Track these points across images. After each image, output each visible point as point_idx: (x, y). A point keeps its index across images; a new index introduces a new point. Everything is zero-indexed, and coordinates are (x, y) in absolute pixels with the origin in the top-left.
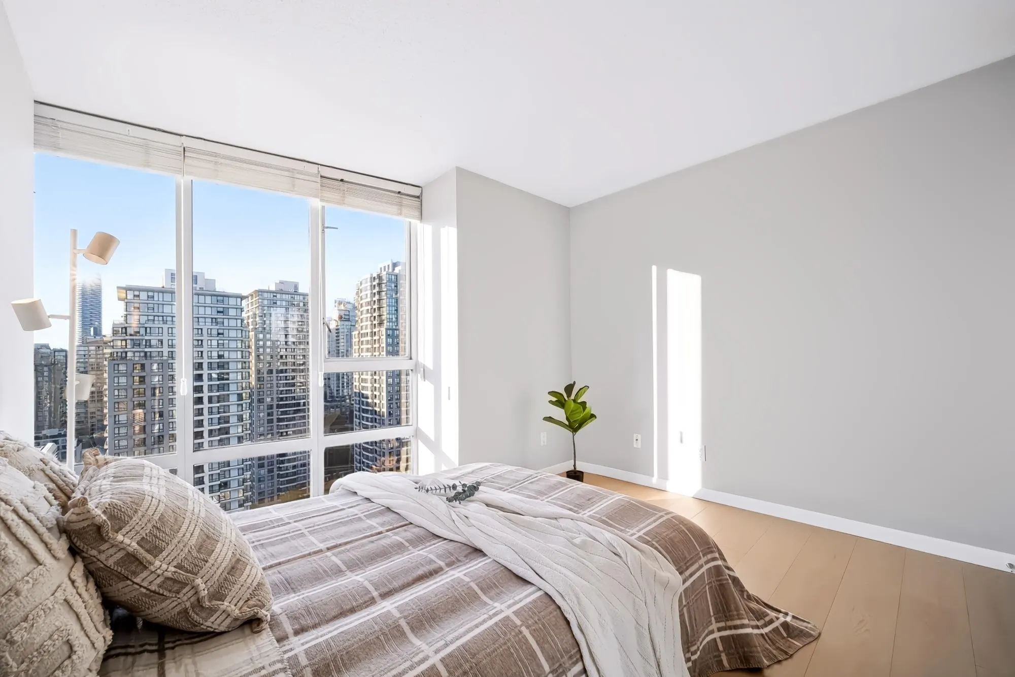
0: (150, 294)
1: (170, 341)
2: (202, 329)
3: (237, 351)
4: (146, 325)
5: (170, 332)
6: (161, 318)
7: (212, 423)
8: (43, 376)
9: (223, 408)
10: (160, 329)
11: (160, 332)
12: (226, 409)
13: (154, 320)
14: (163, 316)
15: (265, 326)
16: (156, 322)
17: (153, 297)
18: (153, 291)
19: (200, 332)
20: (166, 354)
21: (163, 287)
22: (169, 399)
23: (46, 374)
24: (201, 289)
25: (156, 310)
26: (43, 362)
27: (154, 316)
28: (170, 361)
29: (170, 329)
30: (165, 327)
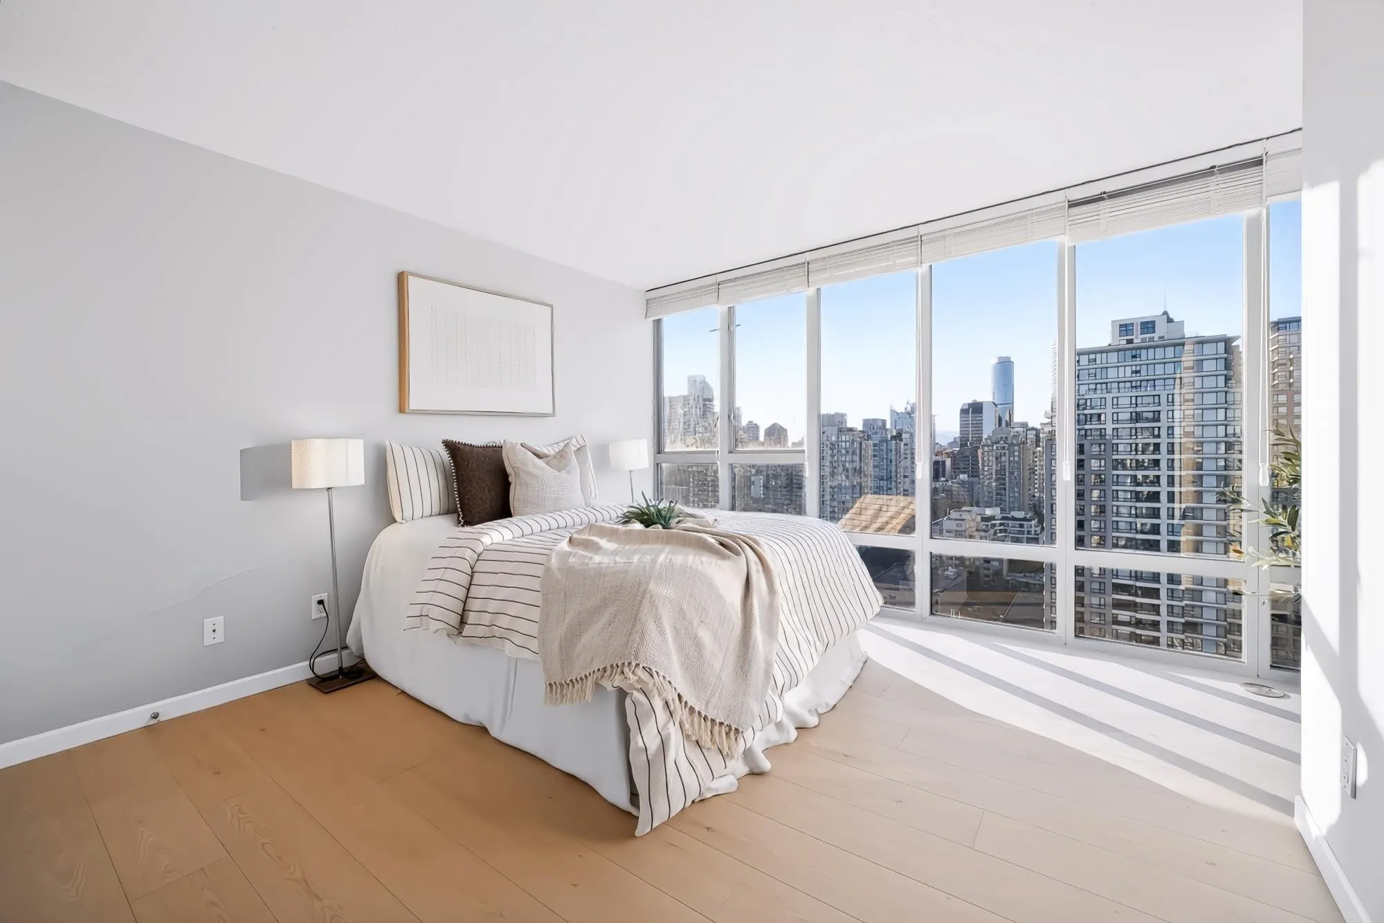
0: (1092, 356)
1: (1115, 415)
2: (1159, 396)
3: (1217, 425)
4: (1086, 397)
5: (1115, 402)
6: (1104, 386)
7: (1173, 532)
8: (1014, 456)
9: (1191, 511)
10: (1103, 400)
11: (1103, 404)
12: (1198, 513)
13: (1096, 389)
14: (1107, 383)
15: (1291, 380)
16: (1099, 392)
17: (1095, 360)
18: (1095, 352)
19: (1157, 401)
20: (1109, 432)
21: (1110, 345)
22: (1113, 491)
23: (1016, 454)
24: (1162, 338)
25: (1098, 376)
26: (1014, 442)
27: (1096, 384)
28: (1114, 441)
29: (1115, 400)
30: (1109, 396)
